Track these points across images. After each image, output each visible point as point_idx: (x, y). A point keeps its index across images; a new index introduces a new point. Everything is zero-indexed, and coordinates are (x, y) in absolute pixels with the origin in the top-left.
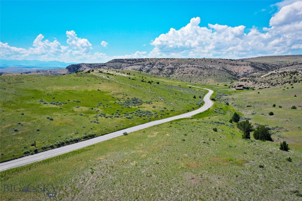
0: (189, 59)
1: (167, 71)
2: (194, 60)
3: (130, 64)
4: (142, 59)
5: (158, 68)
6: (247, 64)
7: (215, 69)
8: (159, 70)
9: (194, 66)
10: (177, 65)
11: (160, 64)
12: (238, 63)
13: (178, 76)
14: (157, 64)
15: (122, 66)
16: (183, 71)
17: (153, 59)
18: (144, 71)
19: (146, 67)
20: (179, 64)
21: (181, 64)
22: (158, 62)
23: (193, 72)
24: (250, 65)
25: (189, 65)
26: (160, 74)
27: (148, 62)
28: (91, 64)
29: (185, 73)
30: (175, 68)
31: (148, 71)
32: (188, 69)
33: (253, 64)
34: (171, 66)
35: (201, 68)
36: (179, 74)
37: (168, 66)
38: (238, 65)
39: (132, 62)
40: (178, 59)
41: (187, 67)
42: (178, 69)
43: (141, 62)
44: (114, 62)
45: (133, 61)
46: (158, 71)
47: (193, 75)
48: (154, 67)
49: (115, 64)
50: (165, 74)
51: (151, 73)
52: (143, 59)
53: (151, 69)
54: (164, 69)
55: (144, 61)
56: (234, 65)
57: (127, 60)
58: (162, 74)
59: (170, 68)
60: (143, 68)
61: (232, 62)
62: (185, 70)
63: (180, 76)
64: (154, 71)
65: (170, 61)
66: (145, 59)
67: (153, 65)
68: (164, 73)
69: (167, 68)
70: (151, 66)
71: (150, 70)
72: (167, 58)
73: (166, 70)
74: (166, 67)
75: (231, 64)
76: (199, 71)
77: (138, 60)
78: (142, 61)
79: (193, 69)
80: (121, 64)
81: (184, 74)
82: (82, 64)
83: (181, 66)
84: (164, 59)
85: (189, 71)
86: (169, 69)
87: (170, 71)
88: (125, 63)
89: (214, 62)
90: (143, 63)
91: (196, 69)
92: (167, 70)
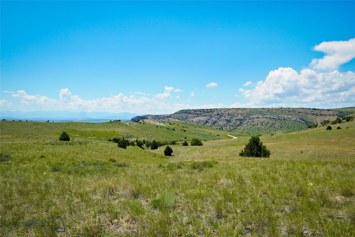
0: (262, 109)
1: (235, 123)
2: (269, 110)
3: (197, 115)
4: (210, 109)
5: (225, 119)
6: (333, 114)
7: (291, 119)
8: (227, 122)
9: (265, 116)
10: (248, 115)
11: (229, 114)
12: (323, 113)
13: (246, 128)
14: (225, 114)
15: (189, 117)
16: (252, 123)
17: (222, 109)
18: (210, 122)
19: (213, 118)
20: (250, 115)
21: (252, 115)
22: (227, 113)
23: (263, 124)
24: (337, 115)
25: (260, 116)
26: (227, 126)
27: (216, 113)
28: (157, 116)
29: (254, 125)
30: (244, 119)
31: (215, 122)
32: (258, 120)
33: (342, 114)
34: (240, 117)
35: (274, 119)
36: (247, 126)
37: (237, 116)
38: (322, 115)
39: (199, 113)
40: (250, 109)
41: (258, 118)
42: (248, 120)
43: (208, 112)
44: (180, 113)
45: (201, 111)
46: (225, 122)
47: (263, 127)
48: (223, 118)
49: (181, 115)
50: (232, 126)
51: (218, 124)
52: (212, 109)
53: (218, 120)
54: (232, 121)
55: (212, 112)
56: (317, 115)
57: (195, 111)
58: (229, 126)
59: (239, 119)
60: (209, 120)
61: (315, 112)
62: (254, 122)
63: (248, 128)
64: (221, 123)
65: (240, 112)
66: (214, 109)
67: (221, 116)
68: (231, 124)
69: (236, 120)
70: (219, 117)
71: (217, 122)
72: (238, 108)
73: (234, 121)
74: (235, 118)
75: (314, 114)
76: (271, 122)
77: (206, 111)
78: (210, 112)
79: (265, 119)
80: (187, 115)
81: (252, 125)
82: (148, 115)
83: (251, 117)
84: (235, 109)
85: (258, 122)
86: (237, 120)
87: (238, 123)
88: (192, 114)
89: (292, 112)
90: (210, 113)
91: (268, 120)
92: (236, 121)
